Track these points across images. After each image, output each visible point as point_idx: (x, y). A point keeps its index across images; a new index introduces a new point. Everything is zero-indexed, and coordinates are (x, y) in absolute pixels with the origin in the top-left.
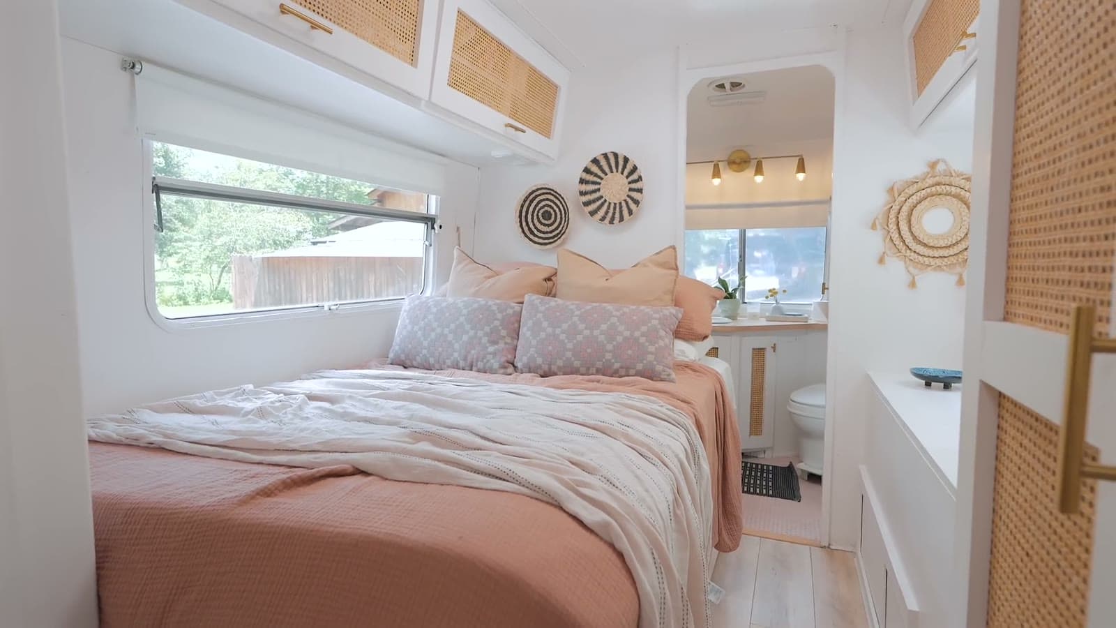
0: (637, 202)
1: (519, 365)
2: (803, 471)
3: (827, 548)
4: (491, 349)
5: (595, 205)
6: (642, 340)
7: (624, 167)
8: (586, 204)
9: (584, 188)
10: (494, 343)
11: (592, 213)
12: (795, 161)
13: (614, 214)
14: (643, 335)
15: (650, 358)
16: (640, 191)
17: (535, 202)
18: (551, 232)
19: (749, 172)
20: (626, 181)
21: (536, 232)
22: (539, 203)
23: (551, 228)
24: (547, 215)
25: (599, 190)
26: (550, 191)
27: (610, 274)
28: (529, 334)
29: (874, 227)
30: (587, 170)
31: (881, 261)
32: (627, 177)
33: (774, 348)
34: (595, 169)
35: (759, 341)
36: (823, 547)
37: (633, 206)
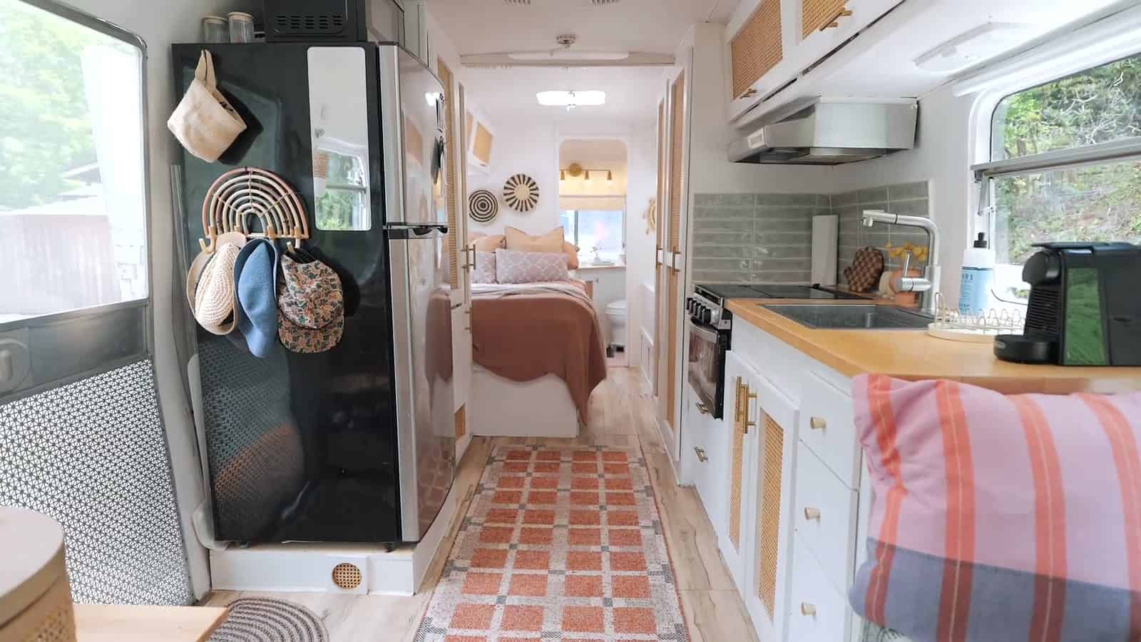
0: (535, 201)
1: (500, 281)
2: (614, 345)
3: (628, 367)
4: (486, 274)
5: (512, 202)
6: (556, 267)
7: (528, 182)
8: (508, 200)
9: (506, 191)
10: (486, 271)
11: (511, 205)
12: (607, 173)
13: (522, 206)
14: (557, 265)
15: (561, 274)
16: (537, 195)
17: (476, 198)
18: (485, 215)
19: (582, 177)
20: (528, 189)
21: (476, 214)
22: (479, 198)
23: (486, 213)
24: (483, 206)
25: (513, 193)
26: (486, 192)
27: (535, 238)
28: (503, 267)
29: (644, 217)
30: (508, 183)
31: (647, 233)
32: (530, 187)
33: (597, 281)
34: (512, 182)
35: (590, 277)
36: (626, 367)
37: (533, 203)
